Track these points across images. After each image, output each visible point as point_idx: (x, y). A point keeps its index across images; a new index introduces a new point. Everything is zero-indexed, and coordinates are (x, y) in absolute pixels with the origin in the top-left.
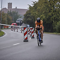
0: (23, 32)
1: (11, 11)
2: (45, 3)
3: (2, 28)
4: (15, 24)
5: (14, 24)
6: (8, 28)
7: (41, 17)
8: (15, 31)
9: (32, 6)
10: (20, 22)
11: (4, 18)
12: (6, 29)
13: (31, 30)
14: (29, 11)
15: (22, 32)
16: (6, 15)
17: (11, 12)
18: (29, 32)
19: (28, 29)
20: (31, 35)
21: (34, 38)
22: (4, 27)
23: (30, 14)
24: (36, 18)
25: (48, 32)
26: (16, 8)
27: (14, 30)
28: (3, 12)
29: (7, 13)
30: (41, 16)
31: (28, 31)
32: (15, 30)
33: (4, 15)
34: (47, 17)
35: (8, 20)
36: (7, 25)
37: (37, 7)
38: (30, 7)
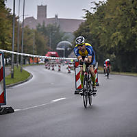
0: (72, 71)
1: (44, 23)
2: (123, 5)
3: (24, 63)
4: (55, 53)
5: (52, 53)
6: (38, 63)
7: (114, 38)
8: (53, 69)
9: (93, 12)
10: (66, 49)
11: (29, 39)
12: (34, 65)
14: (87, 23)
15: (69, 72)
16: (34, 34)
17: (46, 26)
22: (29, 60)
23: (89, 31)
24: (101, 40)
25: (130, 72)
26: (56, 16)
27: (51, 68)
28: (26, 27)
29: (35, 28)
30: (114, 34)
32: (55, 68)
33: (29, 33)
34: (127, 38)
35: (39, 44)
37: (104, 14)
38: (89, 15)
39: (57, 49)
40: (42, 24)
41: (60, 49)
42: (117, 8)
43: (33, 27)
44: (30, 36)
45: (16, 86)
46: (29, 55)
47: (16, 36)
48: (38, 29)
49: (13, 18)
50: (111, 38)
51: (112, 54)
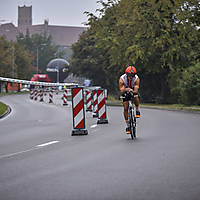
0: (68, 103)
1: (28, 32)
2: (142, 5)
4: (44, 76)
5: (41, 76)
6: (19, 90)
7: (130, 53)
8: (42, 100)
9: (99, 15)
10: (61, 70)
11: (6, 56)
12: (13, 93)
13: (95, 96)
14: (90, 32)
15: (65, 104)
16: (13, 48)
17: (30, 36)
18: (90, 103)
19: (88, 93)
21: (107, 122)
22: (6, 87)
24: (111, 56)
26: (46, 22)
27: (39, 98)
28: (2, 38)
29: (15, 40)
30: (131, 48)
31: (88, 101)
32: (44, 98)
33: (6, 48)
34: (150, 53)
35: (21, 62)
36: (16, 80)
37: (115, 19)
38: (93, 20)
39: (48, 70)
40: (25, 34)
41: (51, 70)
42: (134, 10)
43: (12, 38)
46: (7, 79)
48: (19, 41)
50: (127, 53)
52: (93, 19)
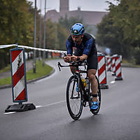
1: (66, 16)
11: (51, 33)
13: (114, 61)
14: (110, 15)
16: (56, 27)
17: (68, 18)
18: (110, 65)
19: (108, 59)
20: (115, 72)
21: (122, 79)
23: (112, 23)
26: (79, 9)
28: (48, 20)
29: (57, 21)
31: (108, 64)
33: (51, 27)
36: (59, 51)
37: (127, 6)
40: (64, 17)
43: (55, 20)
44: (52, 29)
45: (38, 81)
47: (38, 30)
48: (60, 22)
49: (35, 12)
50: (136, 30)
51: (136, 46)
52: (112, 6)
